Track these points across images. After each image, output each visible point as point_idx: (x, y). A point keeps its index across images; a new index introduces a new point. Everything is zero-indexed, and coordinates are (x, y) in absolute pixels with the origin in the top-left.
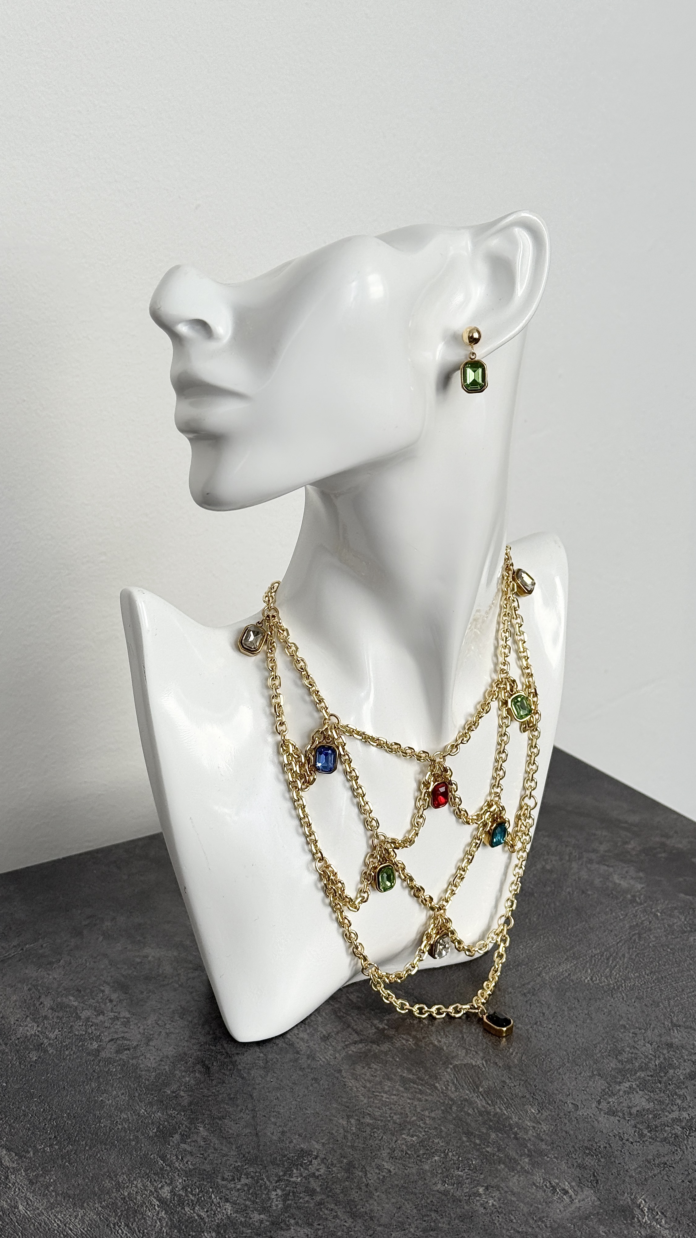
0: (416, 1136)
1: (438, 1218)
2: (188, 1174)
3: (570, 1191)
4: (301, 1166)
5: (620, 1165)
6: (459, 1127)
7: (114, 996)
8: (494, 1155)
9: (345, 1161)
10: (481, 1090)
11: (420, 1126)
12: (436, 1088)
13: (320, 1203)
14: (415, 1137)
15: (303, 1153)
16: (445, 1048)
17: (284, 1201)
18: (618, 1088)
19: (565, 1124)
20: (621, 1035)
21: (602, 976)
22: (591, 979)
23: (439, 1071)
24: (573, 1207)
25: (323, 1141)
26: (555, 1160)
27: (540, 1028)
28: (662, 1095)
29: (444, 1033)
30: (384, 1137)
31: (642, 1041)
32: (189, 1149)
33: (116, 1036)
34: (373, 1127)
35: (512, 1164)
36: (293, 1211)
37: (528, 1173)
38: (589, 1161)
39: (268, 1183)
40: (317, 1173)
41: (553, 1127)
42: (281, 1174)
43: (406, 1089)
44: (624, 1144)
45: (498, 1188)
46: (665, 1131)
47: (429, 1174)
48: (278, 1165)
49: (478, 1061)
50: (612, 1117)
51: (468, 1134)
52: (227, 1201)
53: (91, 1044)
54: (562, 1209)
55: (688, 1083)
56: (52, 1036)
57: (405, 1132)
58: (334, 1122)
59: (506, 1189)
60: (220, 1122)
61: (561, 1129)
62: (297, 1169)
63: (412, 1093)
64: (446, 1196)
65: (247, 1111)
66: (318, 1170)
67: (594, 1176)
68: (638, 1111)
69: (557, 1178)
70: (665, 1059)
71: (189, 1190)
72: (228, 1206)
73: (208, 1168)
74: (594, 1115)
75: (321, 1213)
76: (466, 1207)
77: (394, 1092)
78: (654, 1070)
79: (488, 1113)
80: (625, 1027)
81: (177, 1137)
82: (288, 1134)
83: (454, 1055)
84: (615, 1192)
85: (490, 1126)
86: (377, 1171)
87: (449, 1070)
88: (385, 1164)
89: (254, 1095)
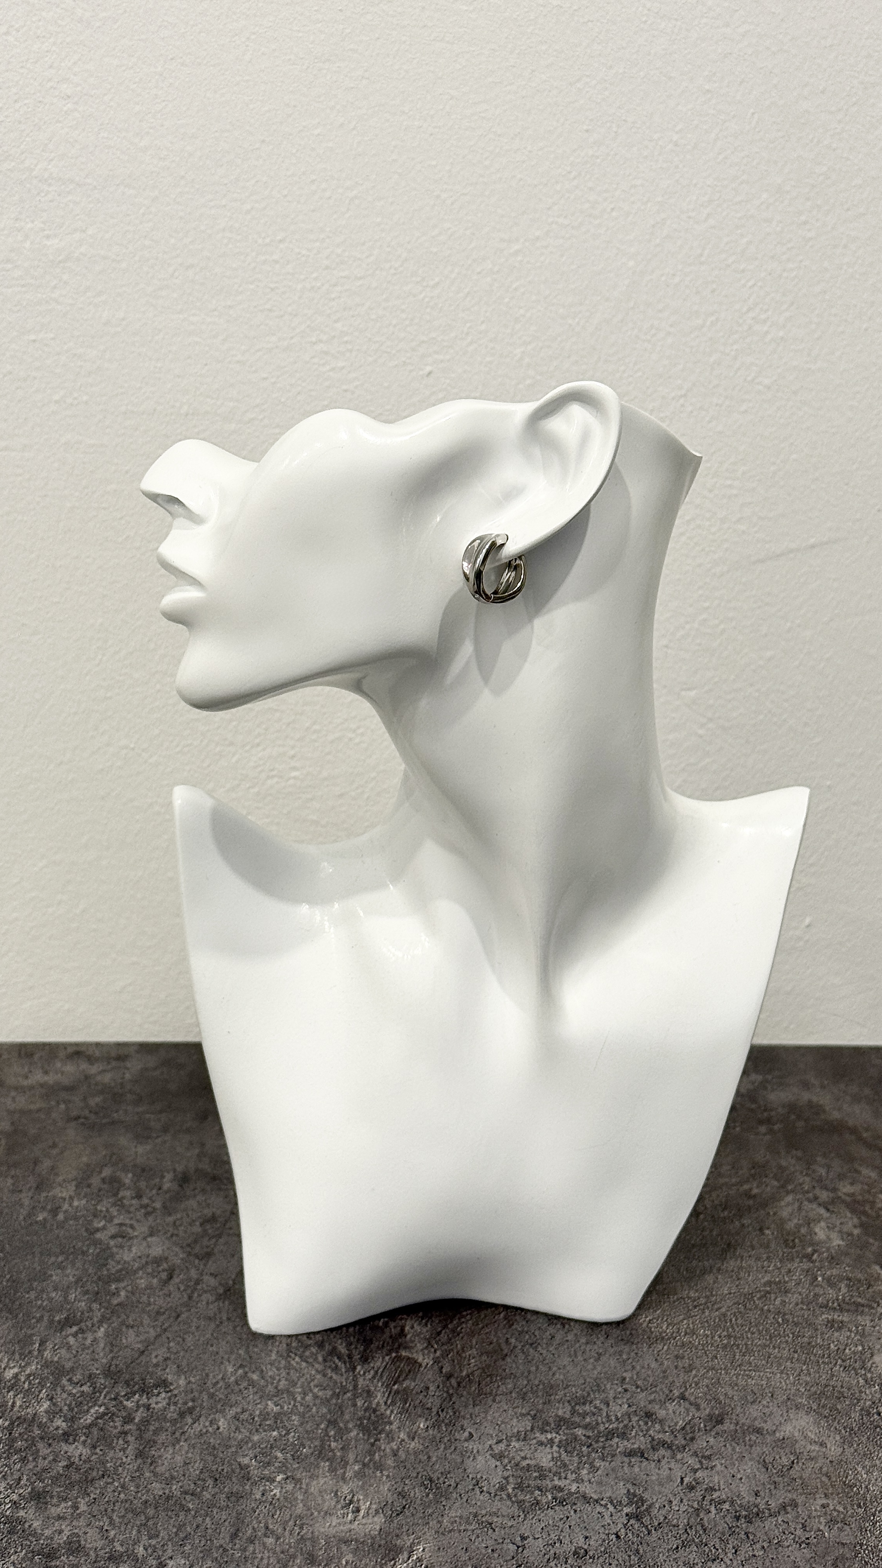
0: (281, 1406)
1: (210, 1486)
2: (46, 1365)
3: (362, 1513)
4: (148, 1394)
5: (442, 1507)
6: (330, 1414)
7: (166, 1186)
8: (332, 1451)
9: (190, 1404)
10: (396, 1387)
11: (295, 1400)
12: (354, 1368)
13: (126, 1433)
14: (279, 1407)
15: (164, 1384)
16: (409, 1337)
17: (97, 1418)
18: (538, 1435)
19: (439, 1449)
20: (608, 1386)
21: (666, 1321)
22: (650, 1320)
23: (377, 1356)
24: (346, 1528)
25: (193, 1380)
26: (385, 1478)
27: (531, 1350)
28: (576, 1459)
29: (427, 1321)
30: (251, 1397)
31: (625, 1400)
32: (71, 1343)
33: (128, 1222)
34: (252, 1383)
35: (338, 1466)
36: (95, 1431)
37: (343, 1479)
38: (418, 1493)
39: (102, 1398)
40: (153, 1405)
41: (421, 1447)
42: (123, 1394)
43: (325, 1360)
44: (473, 1489)
45: (298, 1481)
46: (532, 1493)
47: (250, 1445)
48: (128, 1385)
49: (425, 1360)
50: (494, 1460)
51: (332, 1423)
52: (51, 1399)
53: (99, 1222)
54: (334, 1524)
55: (619, 1459)
56: (76, 1203)
57: (275, 1399)
58: (223, 1367)
59: (304, 1486)
60: (124, 1329)
61: (427, 1453)
62: (140, 1396)
63: (325, 1366)
64: (242, 1469)
65: (158, 1330)
66: (157, 1403)
67: (404, 1508)
68: (528, 1465)
69: (366, 1496)
70: (626, 1426)
71: (32, 1378)
72: (46, 1405)
73: (68, 1365)
74: (478, 1452)
75: (115, 1441)
76: (247, 1487)
77: (311, 1360)
78: (599, 1432)
79: (375, 1411)
80: (624, 1379)
81: (75, 1329)
82: (169, 1362)
83: (413, 1345)
84: (404, 1530)
85: (362, 1423)
86: (207, 1424)
87: (387, 1358)
88: (222, 1420)
89: (183, 1315)
